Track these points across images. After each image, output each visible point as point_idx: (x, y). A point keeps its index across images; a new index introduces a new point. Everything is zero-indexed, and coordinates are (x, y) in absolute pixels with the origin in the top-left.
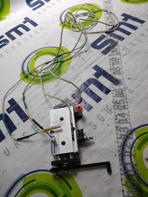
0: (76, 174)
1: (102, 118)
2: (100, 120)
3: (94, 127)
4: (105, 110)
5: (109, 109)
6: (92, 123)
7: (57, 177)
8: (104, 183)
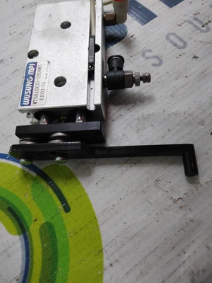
0: (88, 173)
1: (181, 40)
2: (175, 45)
3: (156, 61)
4: (191, 23)
5: (200, 22)
6: (150, 51)
7: (34, 174)
8: (170, 202)
